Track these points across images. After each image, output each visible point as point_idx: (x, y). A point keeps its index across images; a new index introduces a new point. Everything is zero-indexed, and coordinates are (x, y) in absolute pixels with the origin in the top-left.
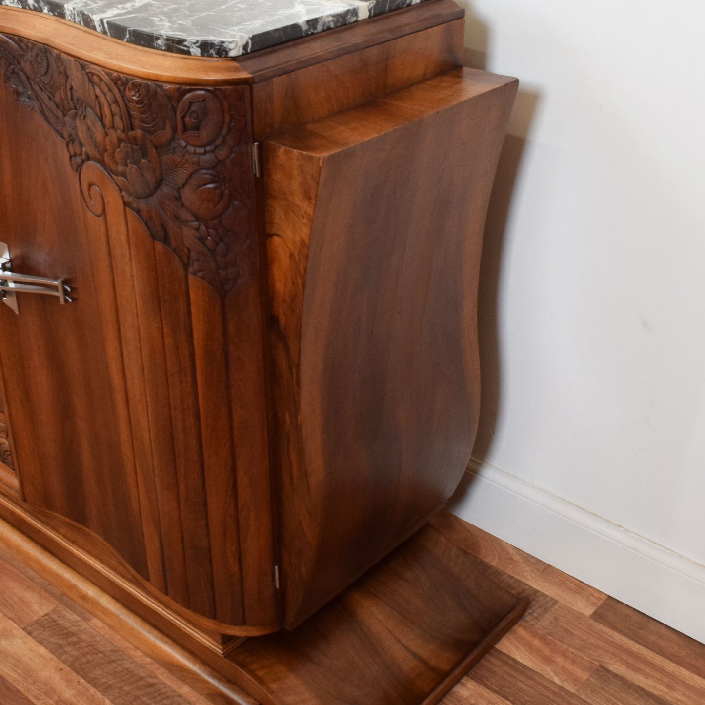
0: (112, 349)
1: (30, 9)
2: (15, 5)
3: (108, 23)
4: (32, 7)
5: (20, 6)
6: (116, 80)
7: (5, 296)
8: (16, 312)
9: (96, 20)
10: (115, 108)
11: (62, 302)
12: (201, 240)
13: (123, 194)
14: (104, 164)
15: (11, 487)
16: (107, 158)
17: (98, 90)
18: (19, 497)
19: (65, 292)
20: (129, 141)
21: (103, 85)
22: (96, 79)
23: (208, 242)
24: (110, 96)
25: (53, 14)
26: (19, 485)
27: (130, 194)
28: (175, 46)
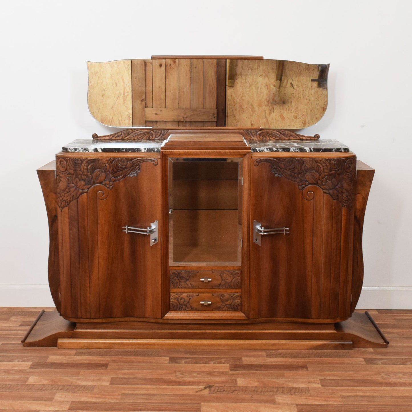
0: (308, 241)
1: (274, 151)
3: (313, 149)
4: (275, 151)
5: (270, 151)
6: (327, 160)
7: (256, 241)
8: (260, 246)
9: (307, 149)
10: (325, 167)
11: (284, 234)
12: (347, 197)
13: (324, 190)
14: (317, 184)
15: (241, 317)
16: (319, 182)
17: (319, 164)
18: (246, 318)
19: (286, 230)
20: (329, 175)
21: (322, 162)
22: (319, 161)
23: (349, 197)
24: (324, 165)
25: (284, 151)
26: (244, 314)
27: (327, 190)
28: (338, 150)
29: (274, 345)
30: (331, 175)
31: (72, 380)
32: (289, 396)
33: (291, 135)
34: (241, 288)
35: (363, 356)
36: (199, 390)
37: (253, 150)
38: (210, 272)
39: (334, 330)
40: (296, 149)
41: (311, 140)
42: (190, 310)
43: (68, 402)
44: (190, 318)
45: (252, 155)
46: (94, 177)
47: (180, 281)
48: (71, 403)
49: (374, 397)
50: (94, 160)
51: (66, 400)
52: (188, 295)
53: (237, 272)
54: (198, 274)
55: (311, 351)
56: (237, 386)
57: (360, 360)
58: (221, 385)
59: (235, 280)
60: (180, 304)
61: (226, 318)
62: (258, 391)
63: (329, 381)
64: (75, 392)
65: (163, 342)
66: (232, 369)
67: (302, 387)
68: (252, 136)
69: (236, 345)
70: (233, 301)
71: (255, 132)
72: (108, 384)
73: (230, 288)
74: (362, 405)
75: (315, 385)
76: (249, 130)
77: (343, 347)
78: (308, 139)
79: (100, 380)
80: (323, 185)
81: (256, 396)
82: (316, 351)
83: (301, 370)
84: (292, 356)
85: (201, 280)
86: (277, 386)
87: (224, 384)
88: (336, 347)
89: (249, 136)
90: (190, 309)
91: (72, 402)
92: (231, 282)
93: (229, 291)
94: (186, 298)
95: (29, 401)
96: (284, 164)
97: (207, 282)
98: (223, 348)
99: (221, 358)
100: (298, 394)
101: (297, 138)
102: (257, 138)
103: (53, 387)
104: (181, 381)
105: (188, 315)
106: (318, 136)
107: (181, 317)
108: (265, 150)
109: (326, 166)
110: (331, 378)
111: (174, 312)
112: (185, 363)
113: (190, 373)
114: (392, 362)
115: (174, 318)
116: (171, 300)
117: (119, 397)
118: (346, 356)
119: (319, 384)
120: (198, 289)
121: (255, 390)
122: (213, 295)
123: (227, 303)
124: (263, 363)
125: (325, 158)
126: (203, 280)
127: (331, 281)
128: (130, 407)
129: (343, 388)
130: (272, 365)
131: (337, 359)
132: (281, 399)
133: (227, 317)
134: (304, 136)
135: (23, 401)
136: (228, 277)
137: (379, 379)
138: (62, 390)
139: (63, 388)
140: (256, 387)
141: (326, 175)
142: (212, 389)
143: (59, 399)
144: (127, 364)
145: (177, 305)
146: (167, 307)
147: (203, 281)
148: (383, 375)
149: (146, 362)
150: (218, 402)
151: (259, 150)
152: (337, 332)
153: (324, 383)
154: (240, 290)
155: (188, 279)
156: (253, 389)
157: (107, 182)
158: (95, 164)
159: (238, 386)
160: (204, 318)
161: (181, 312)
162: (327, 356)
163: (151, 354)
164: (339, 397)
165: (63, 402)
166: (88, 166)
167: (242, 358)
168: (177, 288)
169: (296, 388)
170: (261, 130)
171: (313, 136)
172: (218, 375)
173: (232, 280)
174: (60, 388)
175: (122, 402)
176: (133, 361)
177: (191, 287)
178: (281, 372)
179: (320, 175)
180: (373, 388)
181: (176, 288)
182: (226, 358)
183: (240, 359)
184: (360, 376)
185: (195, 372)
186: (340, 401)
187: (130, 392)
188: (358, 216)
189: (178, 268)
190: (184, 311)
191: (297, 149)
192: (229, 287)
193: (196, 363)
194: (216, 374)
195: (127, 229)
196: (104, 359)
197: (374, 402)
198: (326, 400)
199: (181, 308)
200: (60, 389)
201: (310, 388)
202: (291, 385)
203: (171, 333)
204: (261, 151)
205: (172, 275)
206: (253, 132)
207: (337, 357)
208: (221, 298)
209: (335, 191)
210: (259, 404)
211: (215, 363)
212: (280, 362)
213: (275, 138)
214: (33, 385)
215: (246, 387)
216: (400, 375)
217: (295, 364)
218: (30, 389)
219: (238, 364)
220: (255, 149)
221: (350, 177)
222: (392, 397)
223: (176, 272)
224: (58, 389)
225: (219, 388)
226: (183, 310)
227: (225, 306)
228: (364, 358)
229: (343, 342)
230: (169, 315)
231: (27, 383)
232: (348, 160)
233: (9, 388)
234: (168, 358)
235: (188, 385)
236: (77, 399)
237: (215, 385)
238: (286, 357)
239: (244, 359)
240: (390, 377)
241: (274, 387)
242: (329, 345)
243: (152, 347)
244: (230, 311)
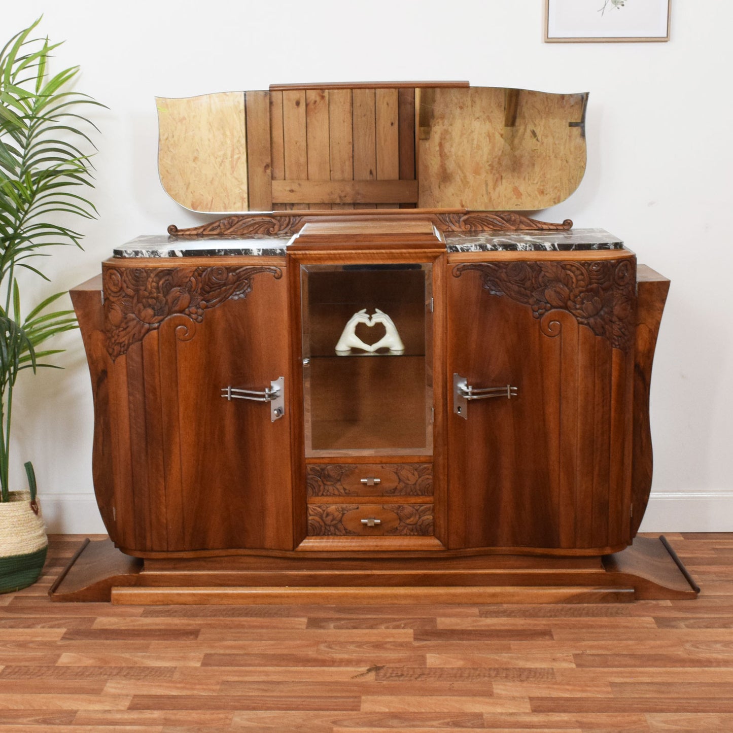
0: (551, 409)
1: (488, 250)
2: (477, 251)
3: (558, 245)
5: (481, 250)
6: (583, 265)
7: (459, 411)
8: (466, 419)
9: (547, 245)
10: (580, 277)
11: (509, 397)
12: (620, 329)
13: (579, 318)
14: (566, 308)
15: (434, 546)
16: (570, 303)
17: (569, 272)
18: (443, 548)
19: (512, 391)
20: (587, 291)
21: (574, 268)
22: (568, 267)
23: (623, 330)
24: (578, 272)
25: (507, 250)
26: (441, 541)
27: (583, 317)
28: (603, 247)
29: (494, 595)
30: (592, 290)
31: (136, 659)
32: (518, 683)
33: (521, 222)
34: (433, 495)
35: (652, 614)
36: (359, 673)
37: (451, 248)
38: (379, 467)
39: (601, 567)
40: (528, 246)
41: (557, 229)
42: (344, 535)
43: (127, 695)
44: (344, 549)
45: (449, 256)
46: (170, 301)
47: (325, 484)
48: (133, 698)
49: (669, 684)
50: (169, 270)
51: (124, 692)
52: (340, 508)
53: (426, 465)
54: (357, 471)
55: (560, 606)
56: (426, 668)
57: (648, 620)
58: (397, 665)
59: (423, 481)
60: (325, 524)
61: (408, 548)
62: (464, 675)
63: (590, 658)
64: (139, 679)
65: (297, 592)
66: (419, 637)
67: (541, 668)
68: (451, 224)
69: (426, 596)
70: (420, 518)
71: (456, 217)
72: (198, 665)
73: (413, 495)
74: (646, 698)
75: (565, 665)
76: (445, 214)
77: (617, 598)
78: (551, 227)
79: (184, 658)
80: (577, 309)
81: (458, 684)
82: (569, 606)
83: (541, 639)
84: (525, 614)
85: (362, 480)
86: (497, 666)
87: (402, 665)
88: (605, 599)
89: (446, 225)
90: (344, 532)
91: (135, 695)
92: (415, 484)
93: (413, 500)
94: (336, 514)
95: (59, 695)
96: (506, 272)
97: (373, 484)
98: (403, 602)
99: (400, 620)
100: (534, 679)
101: (531, 226)
102: (460, 227)
103: (102, 670)
104: (327, 659)
105: (340, 544)
106: (569, 223)
107: (327, 547)
108: (473, 249)
109: (582, 274)
110: (594, 652)
111: (315, 539)
112: (335, 627)
113: (342, 644)
114: (704, 624)
115: (316, 549)
116: (310, 518)
117: (218, 687)
118: (622, 614)
119: (571, 662)
120: (356, 498)
121: (458, 674)
122: (383, 508)
123: (408, 521)
124: (473, 626)
125: (579, 261)
126: (366, 480)
127: (595, 481)
128: (236, 704)
129: (615, 669)
130: (487, 631)
131: (605, 619)
132: (504, 690)
133: (409, 546)
134: (545, 224)
135: (51, 695)
136: (410, 475)
137: (679, 653)
138: (118, 676)
139: (119, 672)
140: (460, 669)
141: (581, 292)
142: (382, 673)
143: (113, 691)
144: (233, 630)
145: (321, 526)
146: (303, 530)
147: (365, 484)
148: (688, 646)
149: (267, 627)
150: (391, 695)
151: (461, 248)
152: (607, 571)
153: (580, 661)
154: (431, 498)
155: (339, 480)
156: (454, 672)
157: (193, 309)
158: (170, 278)
159: (428, 666)
160: (368, 549)
161: (327, 539)
162: (587, 614)
163: (276, 613)
164: (607, 686)
165: (119, 695)
166: (159, 281)
167: (435, 619)
168: (321, 496)
169: (530, 670)
170: (468, 213)
171: (562, 223)
172: (392, 647)
173: (417, 481)
174: (115, 672)
175: (222, 696)
176: (242, 625)
177: (344, 494)
178: (505, 642)
179: (571, 291)
180: (668, 669)
181: (318, 495)
182: (409, 619)
183: (432, 621)
184: (646, 648)
185: (353, 643)
186: (608, 693)
187: (236, 679)
188: (642, 364)
189: (322, 461)
190: (332, 537)
191: (530, 246)
192: (411, 493)
193: (354, 628)
194: (388, 646)
195: (229, 393)
196: (192, 622)
197: (669, 693)
198: (583, 691)
199: (327, 531)
200: (114, 674)
201: (555, 670)
202: (521, 664)
203: (311, 576)
204: (464, 251)
205: (310, 472)
206: (453, 218)
207: (606, 616)
208: (397, 514)
209: (599, 320)
210: (464, 698)
211: (387, 628)
212: (504, 625)
213: (492, 227)
214: (68, 668)
215: (442, 669)
216: (718, 646)
217: (530, 628)
218: (63, 674)
219: (430, 628)
220: (453, 247)
221: (624, 293)
222: (702, 684)
223: (318, 468)
224: (109, 675)
225: (393, 671)
226: (331, 535)
227: (405, 527)
228: (654, 618)
229: (617, 588)
230: (306, 544)
231: (56, 665)
232: (621, 264)
233: (26, 672)
234: (305, 620)
235: (339, 666)
236: (145, 691)
237: (388, 665)
238: (515, 616)
239: (440, 620)
240: (699, 650)
241: (490, 669)
242: (591, 594)
243: (278, 600)
244: (414, 535)
